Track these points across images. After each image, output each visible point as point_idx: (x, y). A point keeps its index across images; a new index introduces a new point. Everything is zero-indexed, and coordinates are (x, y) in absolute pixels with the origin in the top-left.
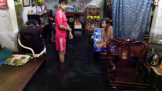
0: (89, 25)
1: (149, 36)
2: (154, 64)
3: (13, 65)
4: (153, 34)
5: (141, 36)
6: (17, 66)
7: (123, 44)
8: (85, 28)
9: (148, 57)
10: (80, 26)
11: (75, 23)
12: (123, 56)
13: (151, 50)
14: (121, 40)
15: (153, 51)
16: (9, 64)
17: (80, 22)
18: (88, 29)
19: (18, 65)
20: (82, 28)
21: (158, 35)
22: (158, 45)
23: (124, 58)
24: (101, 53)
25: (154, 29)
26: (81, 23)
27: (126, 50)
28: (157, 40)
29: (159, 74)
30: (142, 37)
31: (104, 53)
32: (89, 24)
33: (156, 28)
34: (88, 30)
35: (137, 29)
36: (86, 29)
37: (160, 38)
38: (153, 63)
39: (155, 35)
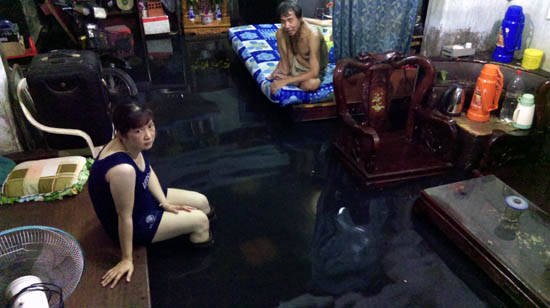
0: (192, 17)
1: (420, 40)
2: (453, 112)
3: (40, 198)
4: (438, 32)
5: (403, 40)
6: (60, 198)
7: (372, 71)
8: (183, 28)
9: (435, 96)
10: (163, 22)
11: (145, 12)
12: (375, 104)
13: (439, 76)
14: (367, 60)
15: (444, 78)
16: (21, 201)
17: (161, 10)
18: (195, 31)
19: (64, 193)
20: (172, 29)
21: (448, 35)
22: (454, 60)
23: (378, 108)
24: (300, 106)
25: (440, 18)
26: (166, 11)
27: (380, 86)
28: (446, 47)
29: (477, 133)
30: (408, 44)
31: (308, 106)
32: (191, 12)
33: (444, 16)
34: (194, 34)
35: (396, 22)
36: (186, 31)
37: (453, 40)
38: (451, 110)
39: (441, 35)
